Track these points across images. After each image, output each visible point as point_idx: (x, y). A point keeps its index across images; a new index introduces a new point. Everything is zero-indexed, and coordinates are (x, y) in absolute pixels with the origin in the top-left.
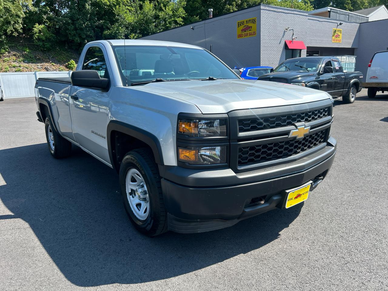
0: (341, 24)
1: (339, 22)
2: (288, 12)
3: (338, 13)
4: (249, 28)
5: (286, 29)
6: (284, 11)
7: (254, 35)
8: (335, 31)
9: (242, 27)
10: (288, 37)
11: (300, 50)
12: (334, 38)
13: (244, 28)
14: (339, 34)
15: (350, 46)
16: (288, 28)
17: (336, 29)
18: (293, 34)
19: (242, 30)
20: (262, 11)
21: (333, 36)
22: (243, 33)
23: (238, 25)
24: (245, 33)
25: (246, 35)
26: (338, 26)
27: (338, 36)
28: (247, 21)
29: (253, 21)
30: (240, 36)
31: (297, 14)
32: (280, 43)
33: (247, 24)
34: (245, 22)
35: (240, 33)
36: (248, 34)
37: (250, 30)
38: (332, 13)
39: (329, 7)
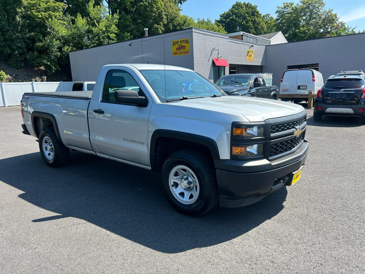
0: (252, 46)
1: (251, 45)
2: (214, 35)
3: (249, 37)
4: (183, 47)
5: (213, 49)
6: (211, 34)
7: (188, 54)
8: (248, 52)
9: (176, 46)
10: (214, 56)
11: (224, 67)
12: (248, 57)
13: (178, 47)
14: (252, 54)
15: (260, 64)
16: (215, 48)
17: (248, 50)
18: (218, 54)
19: (177, 49)
20: (193, 33)
21: (247, 56)
22: (178, 51)
23: (173, 44)
24: (180, 51)
25: (181, 53)
26: (250, 47)
27: (250, 56)
28: (181, 41)
29: (187, 42)
30: (175, 53)
31: (220, 37)
32: (209, 61)
33: (182, 44)
34: (179, 42)
35: (175, 51)
36: (183, 53)
37: (184, 49)
38: (244, 37)
39: (241, 32)
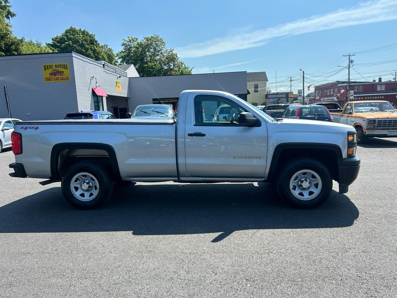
0: (120, 77)
2: (91, 62)
5: (92, 77)
6: (88, 61)
7: (67, 81)
8: (117, 83)
9: (50, 71)
10: (93, 86)
11: (102, 97)
12: (117, 87)
13: (52, 72)
14: (119, 85)
15: (126, 96)
16: (93, 77)
17: (117, 81)
18: (96, 83)
19: (51, 74)
20: (74, 58)
21: (116, 86)
22: (53, 77)
23: (45, 68)
24: (55, 77)
25: (57, 79)
26: (118, 78)
27: (119, 87)
28: (56, 66)
29: (65, 67)
30: (48, 79)
31: (97, 65)
32: (89, 90)
33: (57, 69)
34: (54, 67)
35: (48, 76)
36: (60, 79)
37: (61, 75)
